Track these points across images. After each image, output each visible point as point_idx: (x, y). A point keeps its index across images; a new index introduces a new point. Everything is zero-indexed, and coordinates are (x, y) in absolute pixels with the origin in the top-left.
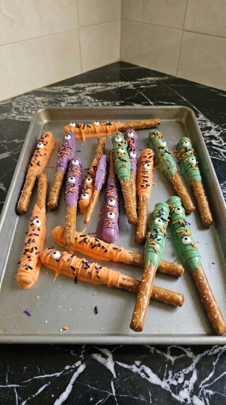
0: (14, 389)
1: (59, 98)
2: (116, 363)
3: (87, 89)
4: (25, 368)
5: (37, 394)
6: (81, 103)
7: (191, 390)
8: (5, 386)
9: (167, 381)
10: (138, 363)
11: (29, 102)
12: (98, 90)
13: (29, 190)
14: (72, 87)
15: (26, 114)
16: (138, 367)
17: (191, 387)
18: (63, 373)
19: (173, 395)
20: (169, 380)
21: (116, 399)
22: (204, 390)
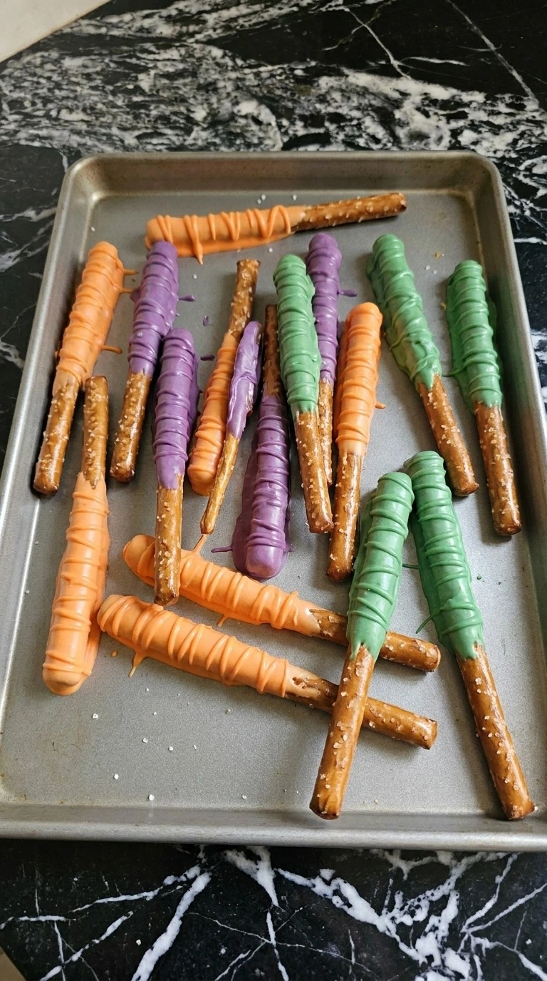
0: (54, 926)
1: (131, 57)
2: (277, 873)
3: (211, 19)
4: (76, 879)
5: (103, 937)
6: (194, 74)
7: (443, 938)
8: (33, 919)
9: (390, 915)
10: (327, 873)
11: (49, 79)
12: (241, 21)
13: (61, 429)
14: (164, 13)
15: (45, 122)
16: (328, 883)
17: (443, 931)
18: (160, 892)
19: (403, 947)
20: (396, 912)
21: (276, 951)
22: (472, 937)
